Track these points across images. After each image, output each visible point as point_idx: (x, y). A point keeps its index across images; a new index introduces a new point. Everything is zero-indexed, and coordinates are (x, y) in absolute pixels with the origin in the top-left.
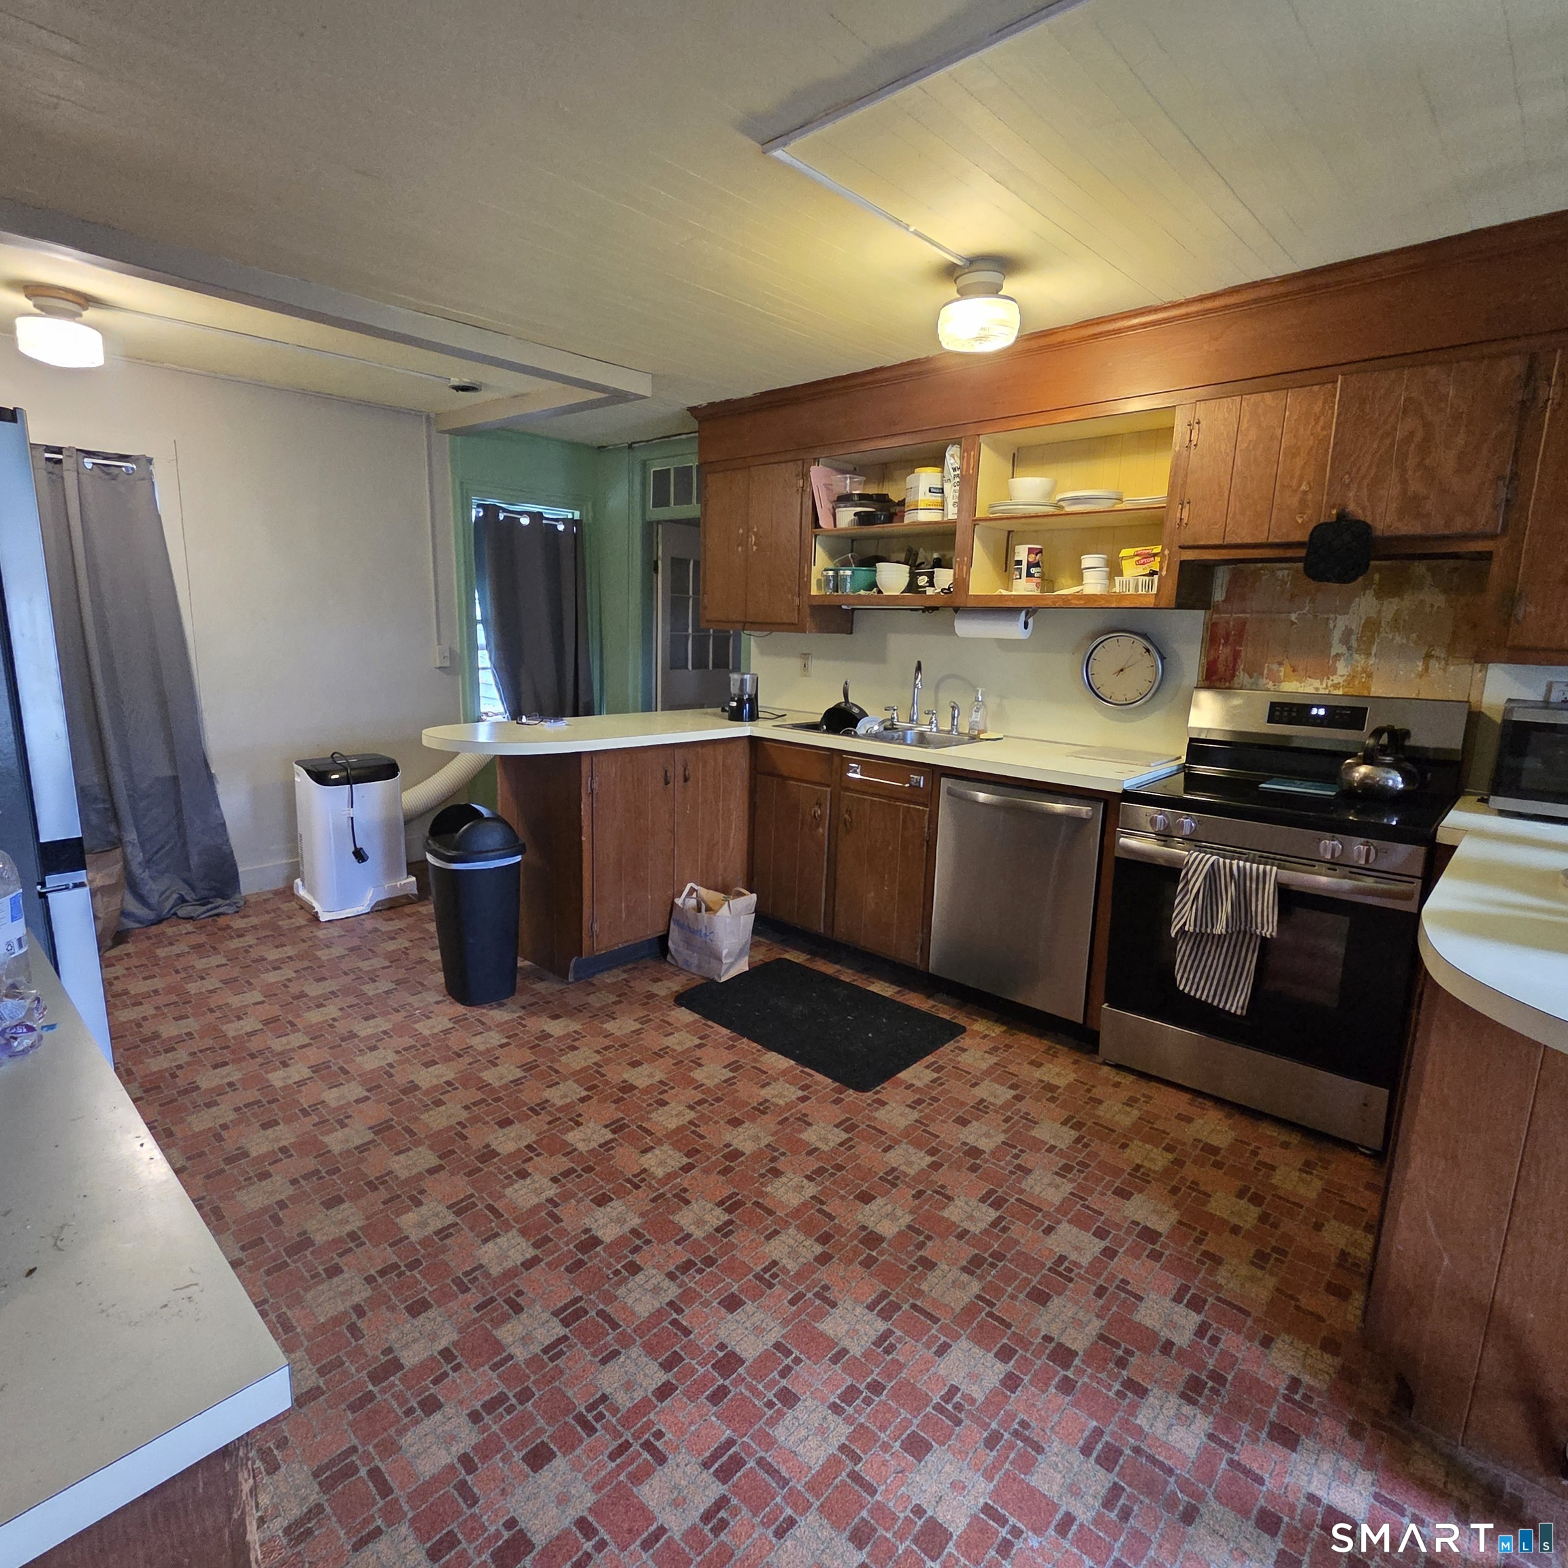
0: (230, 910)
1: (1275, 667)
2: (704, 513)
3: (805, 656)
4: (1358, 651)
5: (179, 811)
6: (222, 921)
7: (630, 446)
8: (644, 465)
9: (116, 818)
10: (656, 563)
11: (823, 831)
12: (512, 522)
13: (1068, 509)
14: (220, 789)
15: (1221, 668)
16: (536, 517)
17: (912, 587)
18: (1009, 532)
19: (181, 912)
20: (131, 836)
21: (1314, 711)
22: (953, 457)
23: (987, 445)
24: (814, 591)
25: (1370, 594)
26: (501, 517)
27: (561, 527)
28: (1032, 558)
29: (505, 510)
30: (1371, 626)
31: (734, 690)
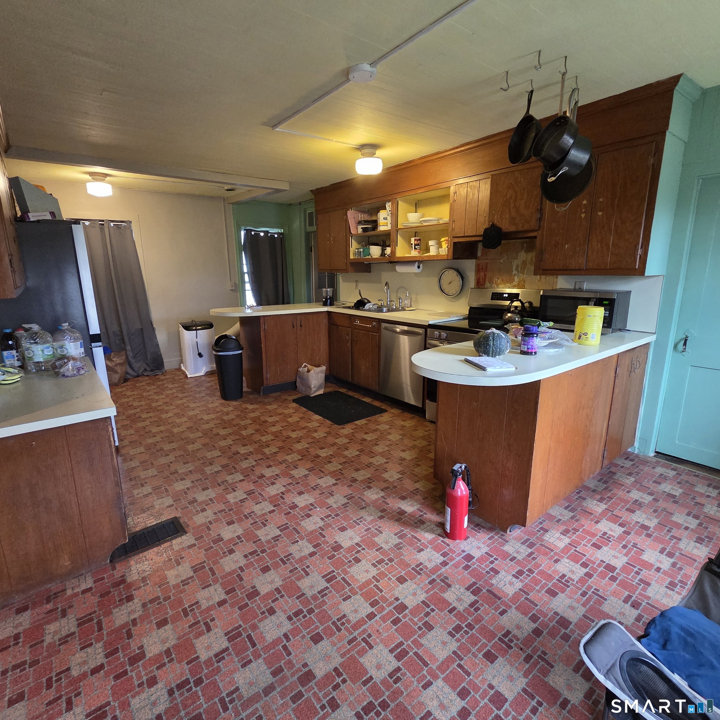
0: (161, 373)
1: (497, 280)
2: (317, 229)
3: (356, 281)
4: (521, 273)
5: (144, 339)
6: (157, 377)
7: (300, 204)
8: (305, 210)
9: (124, 342)
10: (311, 248)
11: (349, 344)
12: (257, 235)
13: (424, 224)
14: (157, 333)
15: (481, 280)
16: (266, 232)
17: (383, 254)
18: (416, 232)
19: (145, 374)
20: (128, 348)
21: (505, 295)
22: (388, 205)
23: (401, 201)
24: (352, 257)
25: (523, 251)
26: (253, 233)
27: (276, 236)
28: (416, 242)
29: (254, 231)
30: (524, 263)
31: (324, 294)
